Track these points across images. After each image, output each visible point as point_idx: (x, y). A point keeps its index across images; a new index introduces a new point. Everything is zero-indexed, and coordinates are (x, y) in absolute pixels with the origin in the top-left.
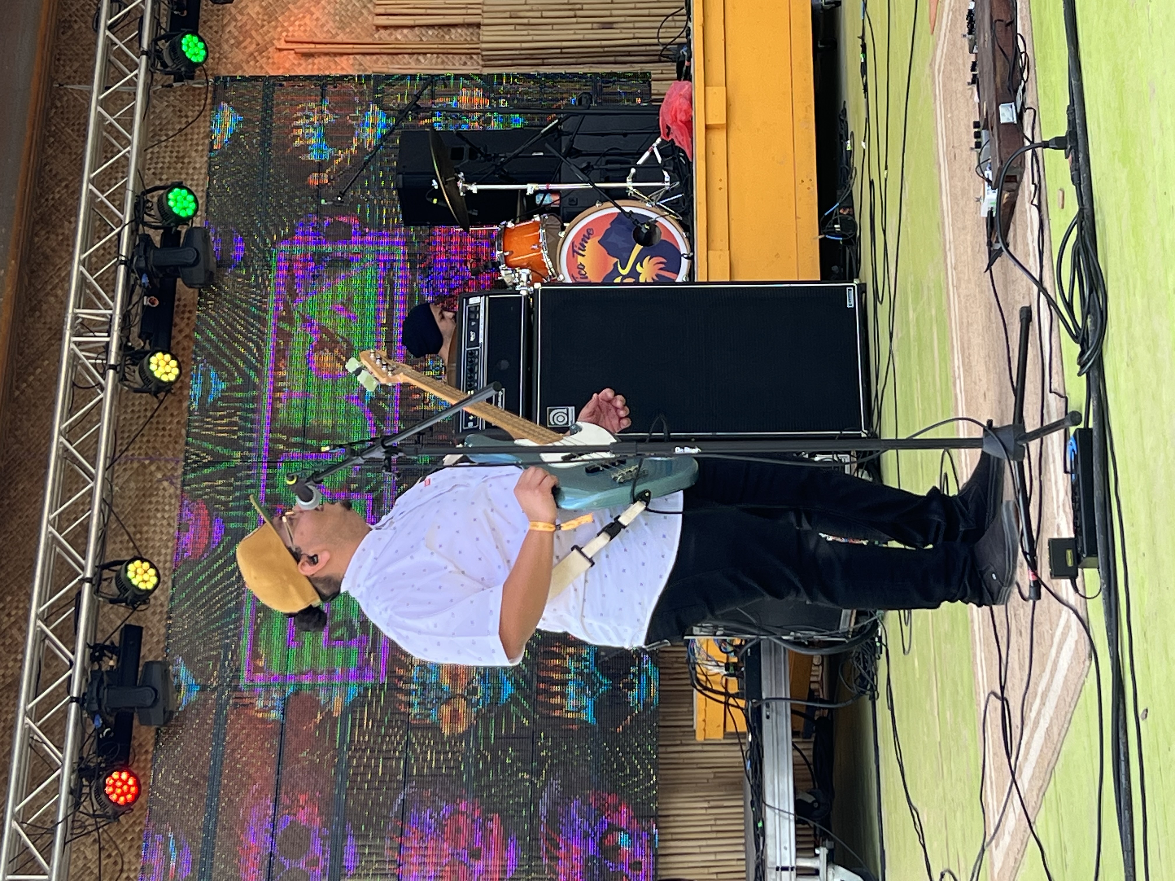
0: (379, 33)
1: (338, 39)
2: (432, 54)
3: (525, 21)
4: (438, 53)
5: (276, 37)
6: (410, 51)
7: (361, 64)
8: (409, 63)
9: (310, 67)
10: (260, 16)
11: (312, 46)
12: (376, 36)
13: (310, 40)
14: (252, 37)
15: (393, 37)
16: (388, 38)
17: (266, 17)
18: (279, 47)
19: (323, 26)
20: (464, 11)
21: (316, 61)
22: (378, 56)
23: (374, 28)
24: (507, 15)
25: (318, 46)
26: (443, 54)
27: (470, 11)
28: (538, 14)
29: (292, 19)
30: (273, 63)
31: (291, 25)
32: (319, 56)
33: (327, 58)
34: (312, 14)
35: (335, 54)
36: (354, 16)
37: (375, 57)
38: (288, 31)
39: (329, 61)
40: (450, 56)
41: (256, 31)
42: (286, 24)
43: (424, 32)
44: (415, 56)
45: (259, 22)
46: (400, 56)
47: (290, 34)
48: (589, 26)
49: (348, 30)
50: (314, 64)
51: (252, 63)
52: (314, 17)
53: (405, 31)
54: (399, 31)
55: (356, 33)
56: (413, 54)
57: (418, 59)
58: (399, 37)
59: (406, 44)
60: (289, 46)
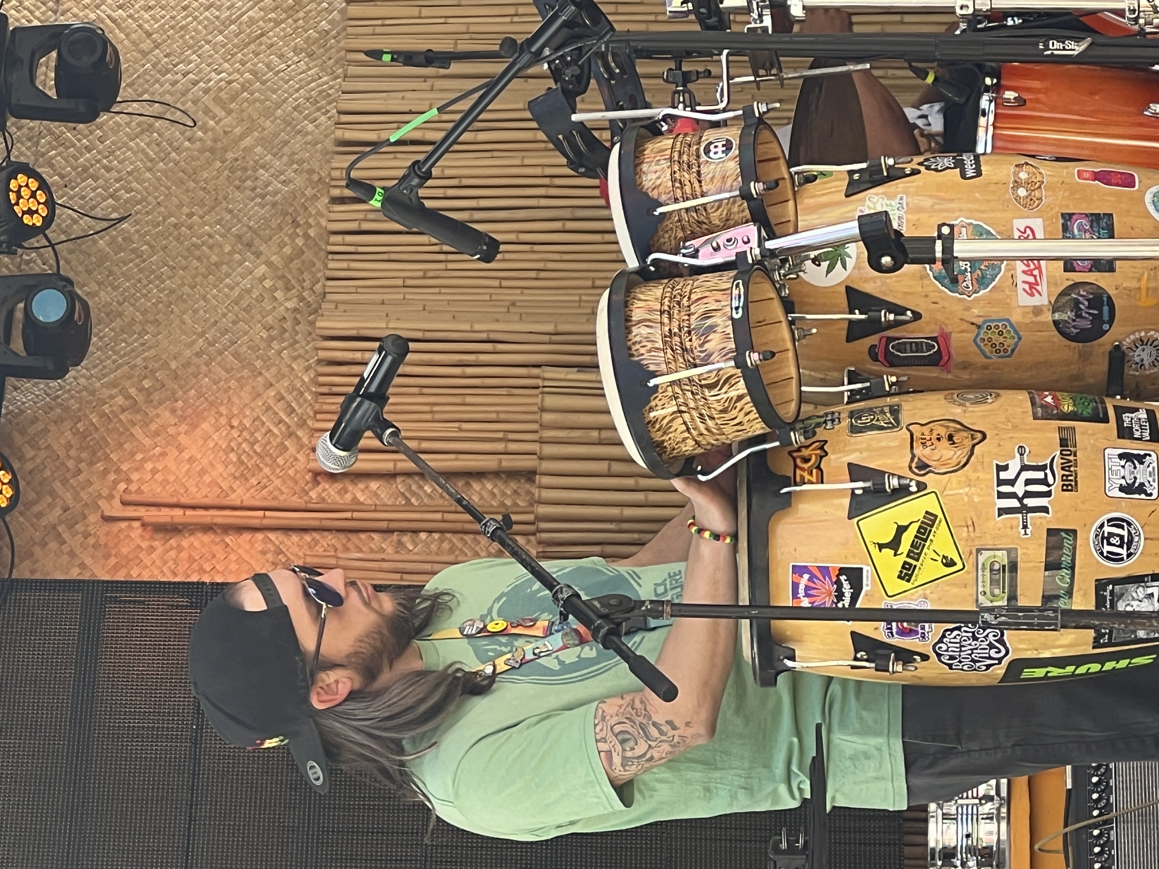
0: (319, 489)
1: (234, 499)
2: (430, 532)
4: (442, 532)
5: (105, 492)
6: (384, 525)
7: (279, 552)
8: (383, 550)
9: (172, 554)
10: (73, 453)
11: (179, 512)
12: (313, 494)
13: (174, 500)
14: (53, 494)
15: (348, 497)
16: (338, 498)
17: (84, 455)
18: (107, 513)
19: (203, 472)
20: (500, 447)
21: (185, 543)
22: (316, 536)
23: (309, 477)
25: (189, 512)
26: (454, 532)
27: (513, 447)
29: (139, 457)
30: (96, 546)
31: (137, 469)
32: (192, 533)
33: (207, 538)
34: (181, 449)
35: (227, 529)
36: (268, 454)
37: (308, 538)
38: (129, 481)
39: (213, 541)
40: (468, 538)
41: (64, 482)
42: (125, 467)
43: (414, 487)
44: (395, 536)
45: (70, 464)
46: (363, 536)
47: (133, 487)
49: (254, 481)
50: (180, 549)
51: (53, 545)
52: (186, 455)
53: (374, 485)
54: (361, 486)
55: (271, 488)
56: (392, 531)
57: (400, 543)
58: (362, 497)
59: (375, 511)
60: (130, 512)
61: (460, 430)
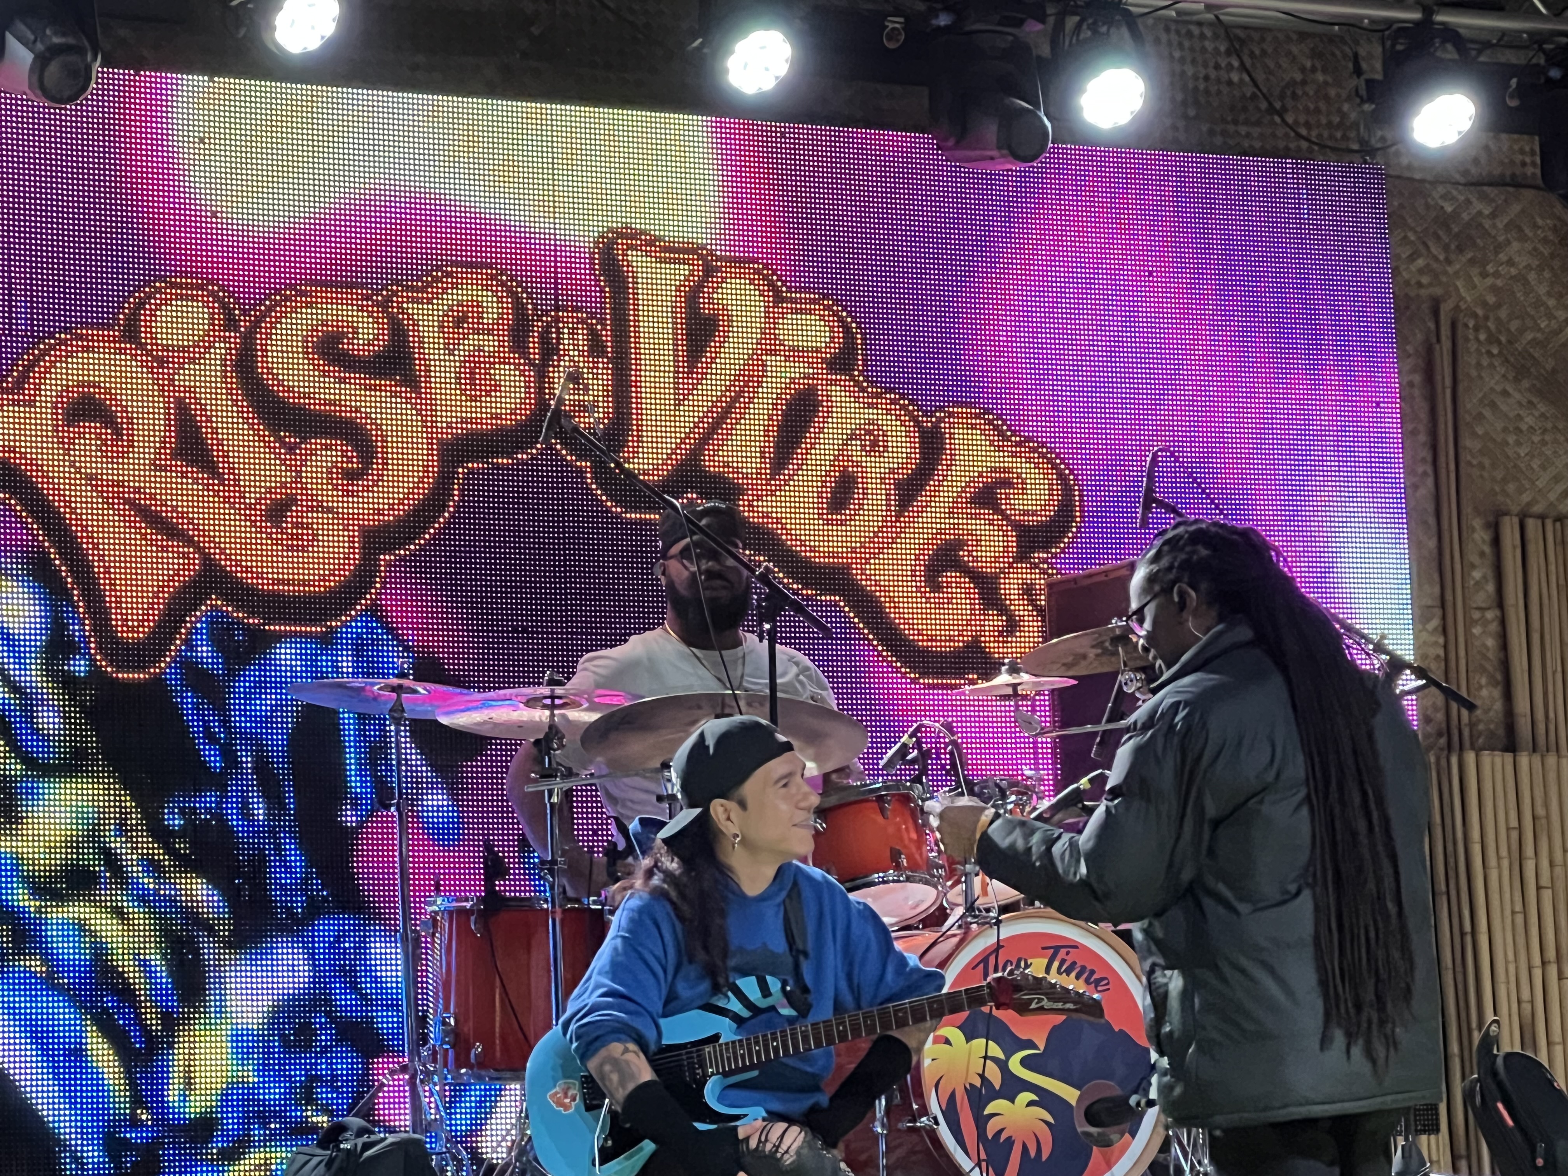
0: (1483, 526)
1: (1466, 440)
2: (1445, 647)
3: (1529, 851)
5: (1464, 304)
6: (1449, 597)
10: (1504, 269)
11: (1448, 382)
12: (1477, 522)
13: (1460, 377)
14: (1459, 250)
15: (1477, 560)
16: (1474, 549)
19: (1493, 406)
20: (1540, 715)
22: (1433, 528)
23: (1494, 516)
24: (1540, 811)
25: (1448, 393)
27: (1541, 729)
28: (1545, 881)
31: (1489, 337)
33: (1422, 414)
34: (1515, 382)
35: (1433, 433)
38: (1477, 329)
39: (1420, 419)
41: (1472, 262)
43: (1491, 628)
45: (1492, 267)
47: (1470, 334)
48: (1526, 995)
49: (1486, 461)
52: (1509, 387)
53: (1491, 588)
54: (1490, 574)
56: (1443, 606)
58: (1477, 575)
59: (1463, 587)
60: (1445, 331)
61: (1554, 673)
